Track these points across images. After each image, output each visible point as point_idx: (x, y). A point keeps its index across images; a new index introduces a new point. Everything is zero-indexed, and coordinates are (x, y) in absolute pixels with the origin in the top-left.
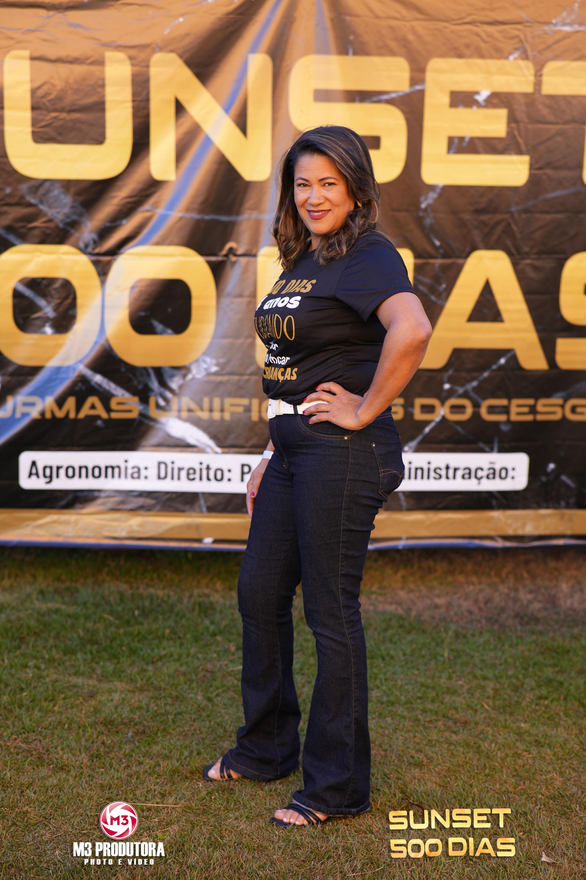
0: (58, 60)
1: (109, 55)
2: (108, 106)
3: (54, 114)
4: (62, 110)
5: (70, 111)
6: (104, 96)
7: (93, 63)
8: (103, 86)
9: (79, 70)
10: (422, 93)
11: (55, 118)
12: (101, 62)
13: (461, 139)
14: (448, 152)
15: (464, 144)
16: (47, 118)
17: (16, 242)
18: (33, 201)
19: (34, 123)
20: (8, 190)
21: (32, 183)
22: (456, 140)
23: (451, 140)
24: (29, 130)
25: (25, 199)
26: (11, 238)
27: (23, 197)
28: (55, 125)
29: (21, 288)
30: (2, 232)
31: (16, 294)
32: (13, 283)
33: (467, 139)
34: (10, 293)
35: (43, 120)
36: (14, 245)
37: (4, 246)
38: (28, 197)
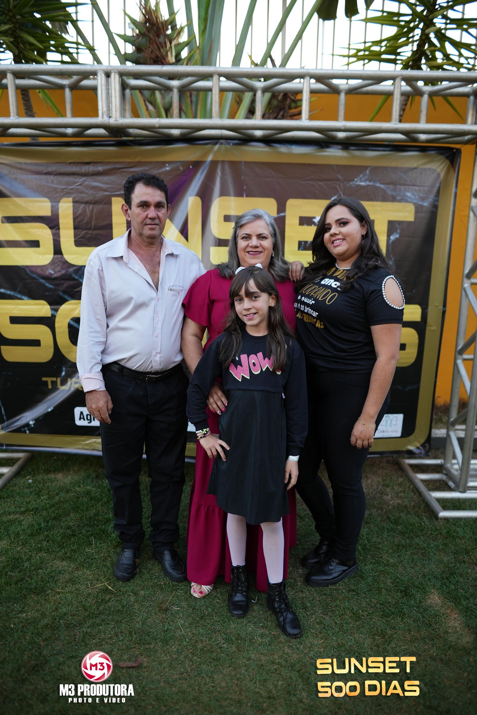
0: (86, 203)
1: (114, 199)
2: (114, 226)
3: (86, 231)
4: (90, 229)
5: (94, 229)
6: (111, 221)
7: (105, 204)
8: (111, 216)
9: (98, 207)
10: (284, 218)
11: (86, 233)
12: (109, 203)
13: (306, 242)
14: (299, 249)
15: (307, 245)
16: (82, 233)
17: (68, 299)
18: (76, 277)
19: (75, 236)
20: (63, 272)
21: (75, 268)
22: (303, 243)
23: (300, 243)
24: (73, 240)
25: (72, 276)
26: (66, 297)
27: (70, 275)
28: (86, 237)
29: (72, 323)
30: (61, 294)
31: (70, 326)
32: (68, 320)
33: (309, 243)
34: (67, 325)
35: (79, 235)
36: (67, 301)
37: (62, 301)
38: (73, 276)
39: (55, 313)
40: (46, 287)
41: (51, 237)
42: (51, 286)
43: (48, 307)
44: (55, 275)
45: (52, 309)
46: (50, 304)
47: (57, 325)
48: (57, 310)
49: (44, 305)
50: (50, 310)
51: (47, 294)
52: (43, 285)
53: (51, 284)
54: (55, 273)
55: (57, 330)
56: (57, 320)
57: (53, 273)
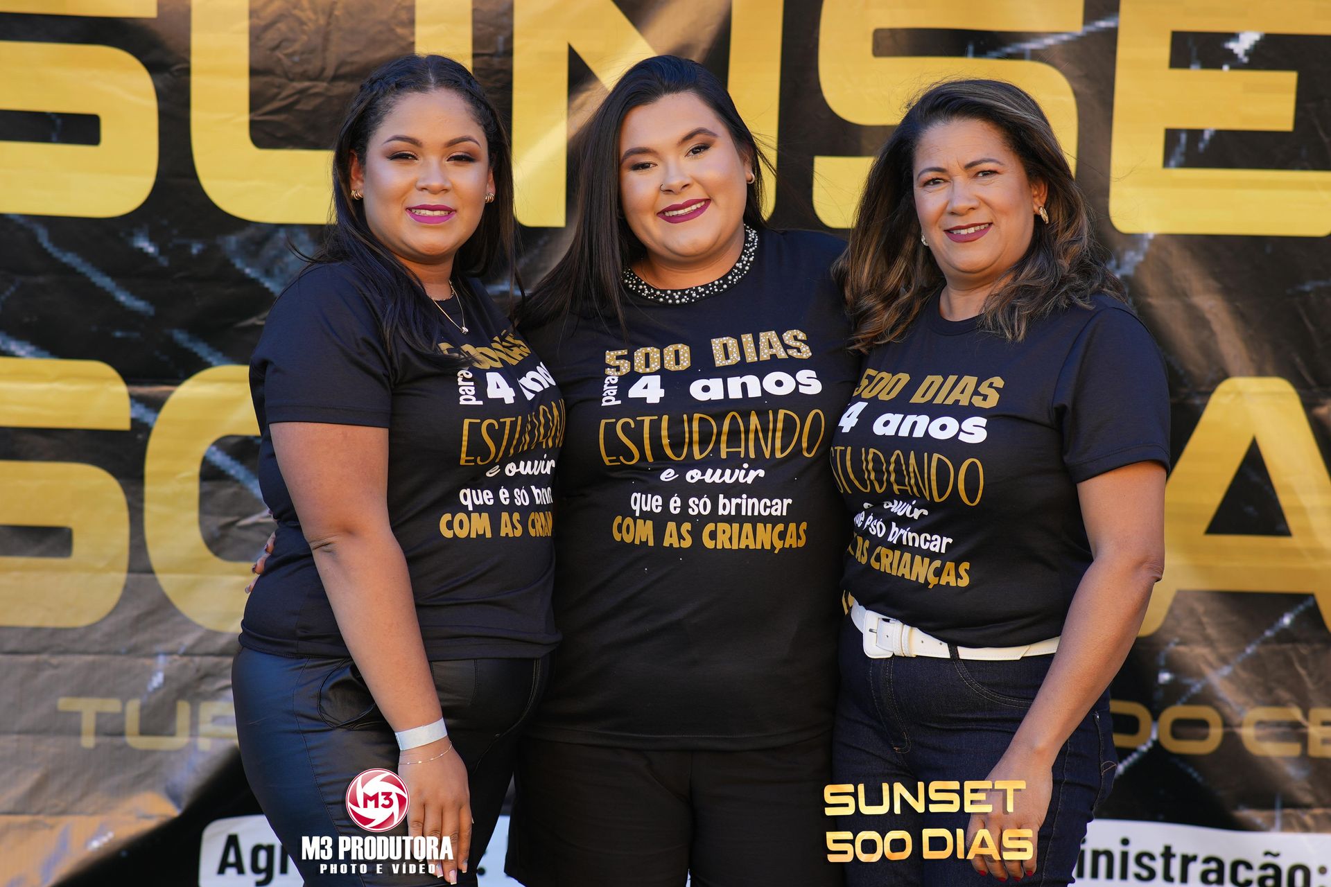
3: (299, 85)
4: (318, 76)
5: (336, 78)
10: (1110, 37)
11: (302, 92)
13: (1195, 134)
14: (1166, 164)
15: (1201, 146)
16: (284, 94)
17: (210, 359)
18: (248, 271)
19: (254, 105)
20: (196, 249)
21: (249, 232)
22: (1183, 137)
23: (1172, 136)
24: (244, 118)
25: (233, 265)
26: (201, 349)
27: (228, 264)
28: (299, 107)
29: (220, 459)
30: (180, 336)
31: (210, 473)
32: (203, 446)
33: (1207, 136)
34: (196, 469)
35: (273, 98)
36: (207, 365)
37: (187, 367)
38: (239, 264)
39: (147, 417)
40: (118, 304)
41: (151, 104)
42: (139, 305)
43: (120, 389)
44: (164, 261)
45: (135, 399)
46: (129, 378)
47: (151, 466)
48: (156, 404)
49: (104, 379)
50: (126, 402)
51: (118, 334)
52: (108, 298)
53: (141, 297)
54: (162, 250)
55: (150, 489)
56: (154, 444)
57: (151, 249)
